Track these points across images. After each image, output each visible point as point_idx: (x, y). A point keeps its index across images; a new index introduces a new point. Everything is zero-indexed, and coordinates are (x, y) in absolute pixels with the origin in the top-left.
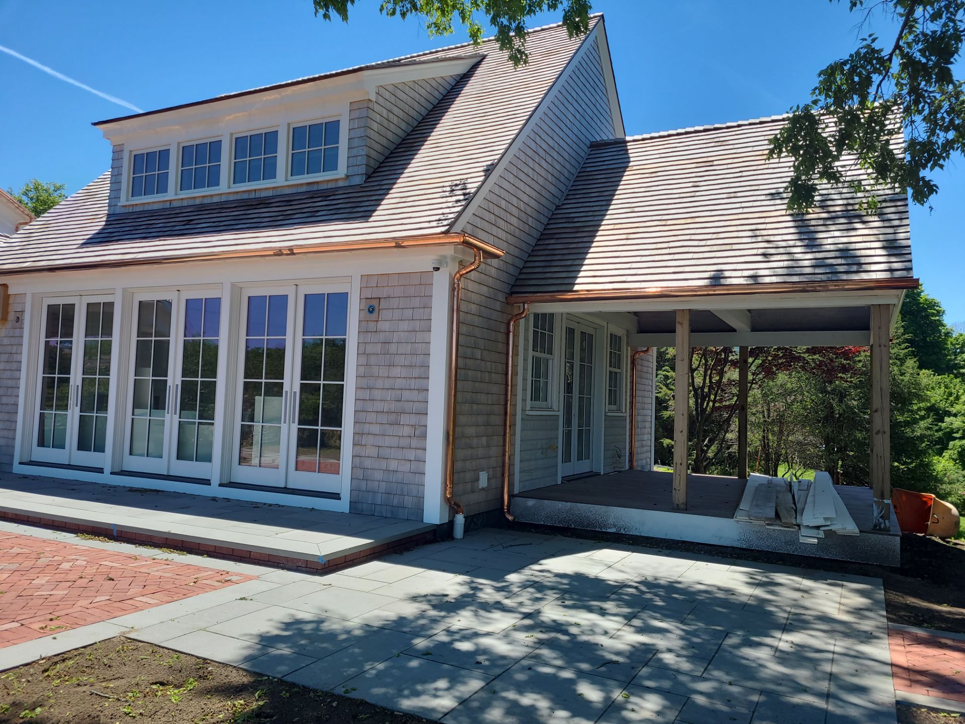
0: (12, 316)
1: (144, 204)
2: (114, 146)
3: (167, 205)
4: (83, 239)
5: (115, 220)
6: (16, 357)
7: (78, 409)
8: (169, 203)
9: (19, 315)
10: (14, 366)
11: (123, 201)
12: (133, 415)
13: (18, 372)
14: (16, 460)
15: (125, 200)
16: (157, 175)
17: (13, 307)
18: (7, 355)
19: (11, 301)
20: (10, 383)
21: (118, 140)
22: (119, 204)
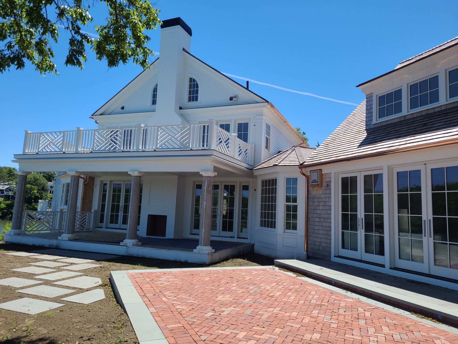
0: (324, 184)
1: (387, 121)
2: (366, 95)
3: (403, 119)
4: (358, 143)
5: (372, 132)
6: (328, 204)
7: (363, 231)
8: (404, 117)
9: (328, 183)
10: (328, 208)
11: (374, 121)
12: (399, 236)
13: (330, 211)
14: (333, 254)
15: (375, 120)
16: (394, 104)
17: (325, 179)
18: (323, 203)
19: (324, 177)
20: (326, 216)
21: (369, 92)
22: (372, 123)
